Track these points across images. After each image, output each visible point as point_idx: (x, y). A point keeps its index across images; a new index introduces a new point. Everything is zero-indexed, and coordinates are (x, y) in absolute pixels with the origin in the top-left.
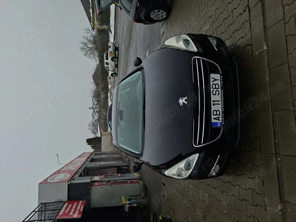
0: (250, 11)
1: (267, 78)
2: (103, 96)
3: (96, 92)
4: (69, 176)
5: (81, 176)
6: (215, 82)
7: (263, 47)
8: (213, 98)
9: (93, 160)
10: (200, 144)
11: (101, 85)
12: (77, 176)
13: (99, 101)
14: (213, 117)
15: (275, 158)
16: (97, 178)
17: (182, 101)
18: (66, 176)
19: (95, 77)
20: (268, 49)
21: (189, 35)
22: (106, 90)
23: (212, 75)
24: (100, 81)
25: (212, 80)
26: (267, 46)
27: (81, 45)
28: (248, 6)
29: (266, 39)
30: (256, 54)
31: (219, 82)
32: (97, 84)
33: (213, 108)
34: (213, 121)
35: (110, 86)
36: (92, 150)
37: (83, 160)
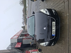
0: (64, 3)
1: (68, 23)
2: (25, 16)
3: (23, 15)
4: (17, 36)
5: (20, 36)
6: (54, 24)
7: (67, 14)
8: (53, 28)
9: (23, 32)
10: (49, 40)
11: (25, 13)
12: (19, 37)
13: (24, 17)
14: (53, 33)
15: (68, 44)
16: (24, 37)
17: (45, 28)
18: (17, 37)
19: (23, 11)
20: (69, 15)
21: (47, 9)
22: (26, 14)
23: (53, 22)
24: (24, 12)
25: (53, 23)
26: (69, 14)
27: (19, 2)
28: (64, 1)
29: (69, 12)
30: (65, 16)
31: (55, 24)
32: (24, 13)
33: (53, 31)
34: (53, 34)
35: (27, 13)
36: (23, 29)
37: (21, 32)
